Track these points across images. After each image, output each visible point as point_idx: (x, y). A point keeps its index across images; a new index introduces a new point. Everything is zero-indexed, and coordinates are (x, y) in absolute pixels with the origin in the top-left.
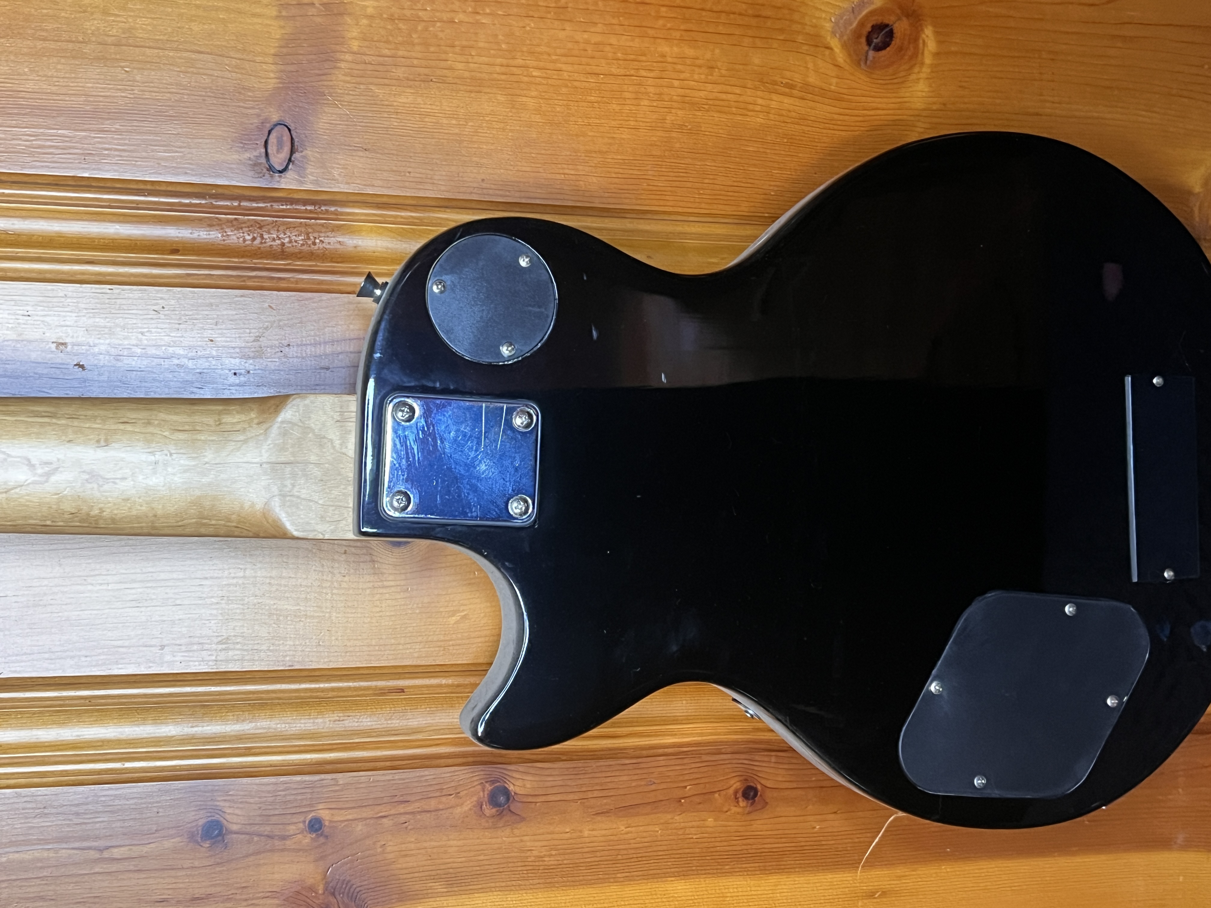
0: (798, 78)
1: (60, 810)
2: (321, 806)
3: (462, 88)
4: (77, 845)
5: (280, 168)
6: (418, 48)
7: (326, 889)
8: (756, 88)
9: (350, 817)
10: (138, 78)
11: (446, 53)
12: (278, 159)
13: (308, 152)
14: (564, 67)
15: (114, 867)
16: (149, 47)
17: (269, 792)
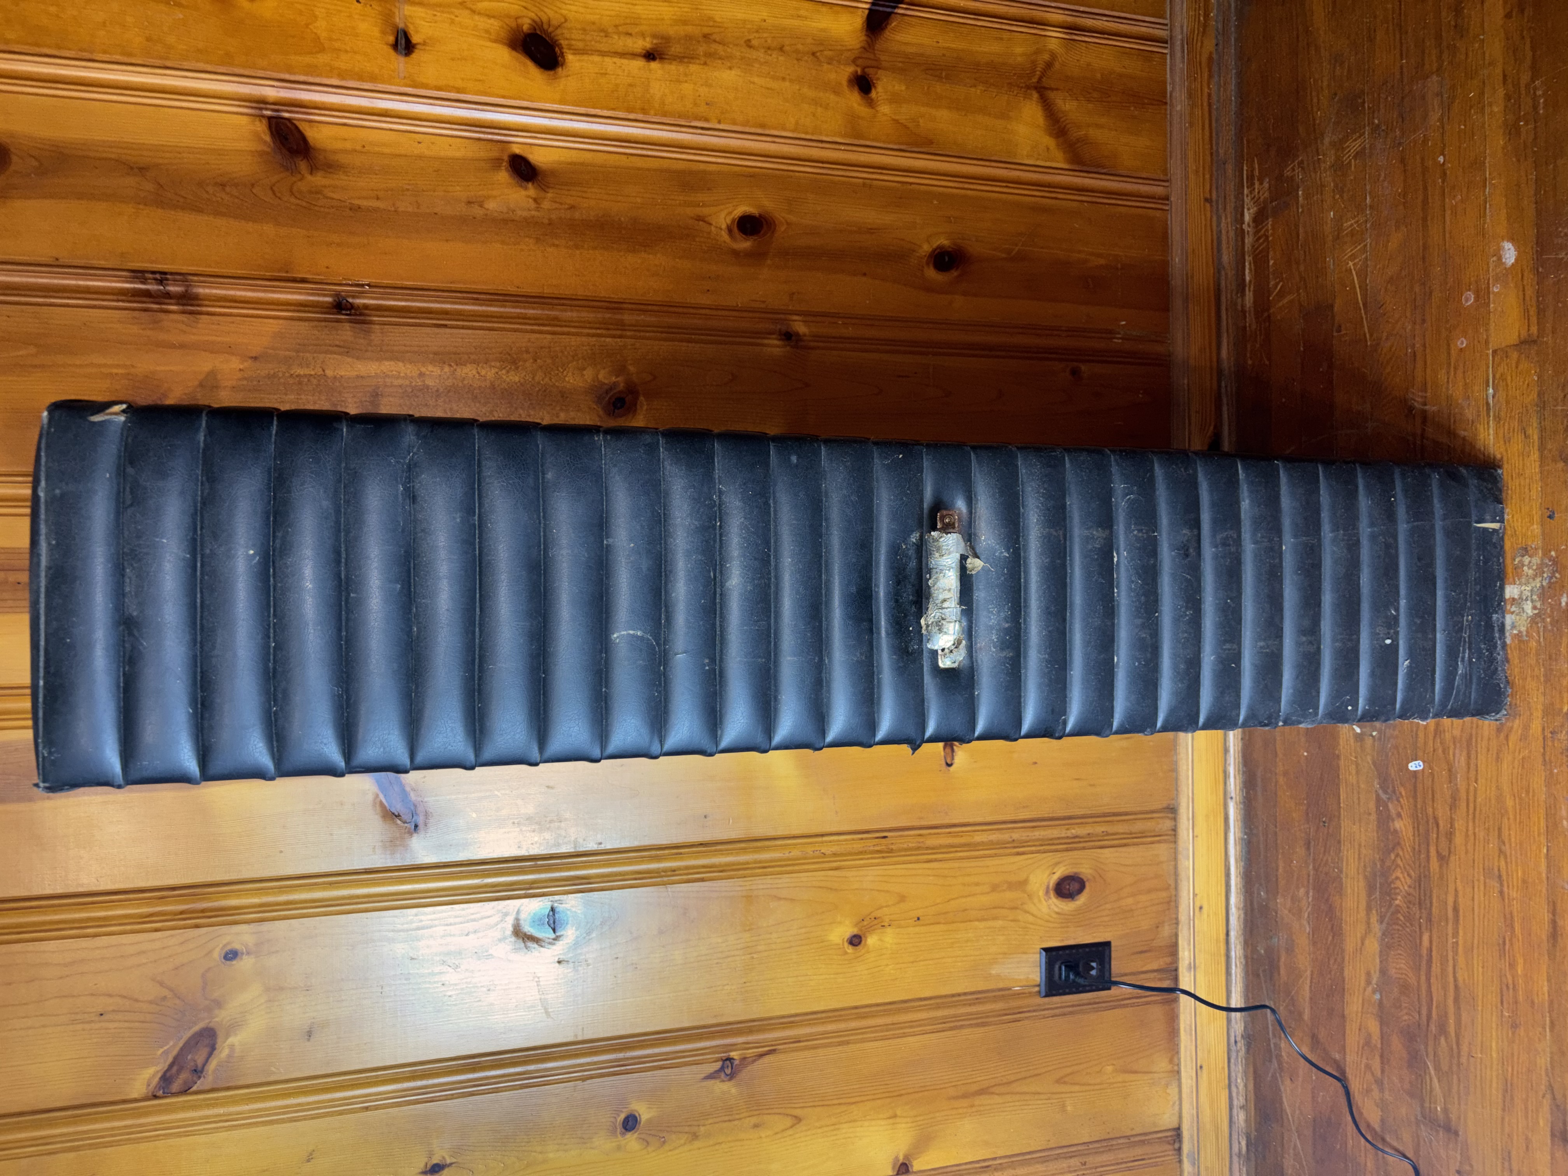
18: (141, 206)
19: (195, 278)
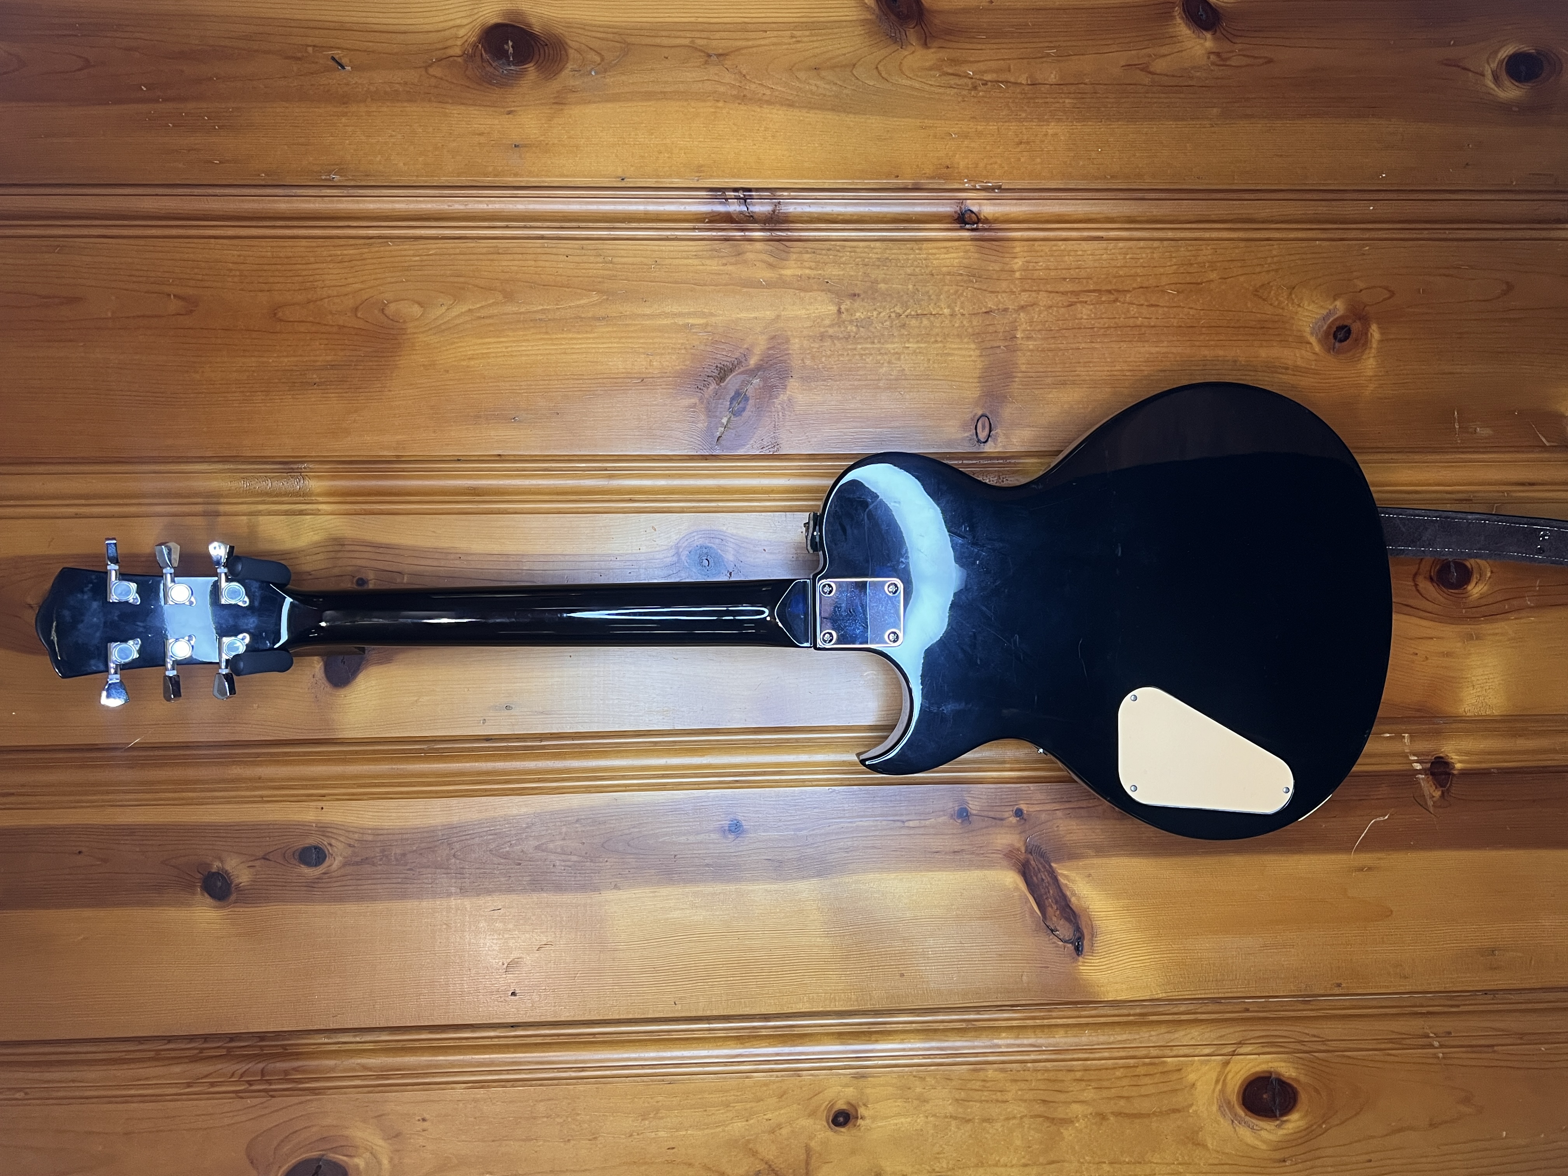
0: (1290, 362)
1: (882, 799)
2: (1022, 802)
3: (1085, 386)
4: (891, 818)
5: (984, 441)
6: (1058, 366)
7: (1026, 851)
8: (1264, 371)
9: (1038, 809)
10: (908, 397)
11: (1074, 367)
12: (982, 435)
13: (998, 431)
14: (1144, 368)
15: (912, 832)
16: (913, 380)
17: (992, 793)
18: (720, 104)
19: (786, 194)
